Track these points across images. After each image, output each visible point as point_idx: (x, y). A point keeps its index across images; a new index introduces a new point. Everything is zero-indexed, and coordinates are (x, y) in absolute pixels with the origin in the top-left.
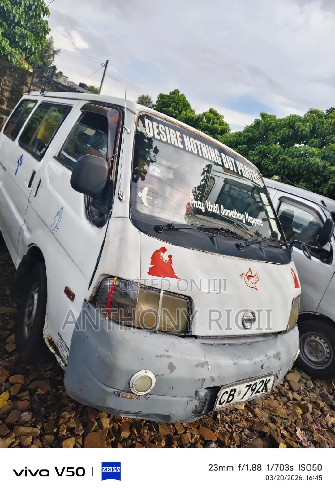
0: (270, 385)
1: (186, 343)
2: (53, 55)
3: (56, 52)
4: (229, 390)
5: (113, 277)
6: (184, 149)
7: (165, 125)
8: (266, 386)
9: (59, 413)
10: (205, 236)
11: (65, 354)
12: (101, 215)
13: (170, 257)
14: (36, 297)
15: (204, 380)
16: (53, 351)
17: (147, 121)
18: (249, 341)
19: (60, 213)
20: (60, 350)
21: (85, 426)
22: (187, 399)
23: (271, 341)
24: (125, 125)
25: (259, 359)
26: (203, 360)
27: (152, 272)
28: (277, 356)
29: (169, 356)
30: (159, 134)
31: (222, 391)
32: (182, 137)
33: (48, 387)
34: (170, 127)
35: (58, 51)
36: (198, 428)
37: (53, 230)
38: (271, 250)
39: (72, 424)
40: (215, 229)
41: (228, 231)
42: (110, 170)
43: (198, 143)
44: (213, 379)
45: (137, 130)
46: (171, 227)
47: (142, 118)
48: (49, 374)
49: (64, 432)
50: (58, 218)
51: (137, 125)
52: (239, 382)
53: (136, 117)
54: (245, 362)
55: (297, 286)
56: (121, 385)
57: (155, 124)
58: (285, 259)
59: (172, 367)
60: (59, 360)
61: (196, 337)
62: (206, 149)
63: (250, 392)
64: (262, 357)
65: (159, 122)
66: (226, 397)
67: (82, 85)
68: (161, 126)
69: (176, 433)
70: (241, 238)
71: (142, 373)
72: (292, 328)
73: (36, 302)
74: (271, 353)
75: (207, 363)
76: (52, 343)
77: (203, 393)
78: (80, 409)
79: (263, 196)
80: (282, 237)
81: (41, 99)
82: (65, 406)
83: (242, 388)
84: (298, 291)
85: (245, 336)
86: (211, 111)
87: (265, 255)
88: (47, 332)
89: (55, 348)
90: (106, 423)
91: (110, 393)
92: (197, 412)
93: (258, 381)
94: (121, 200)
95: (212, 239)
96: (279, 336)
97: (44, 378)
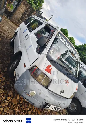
0: (59, 109)
1: (46, 90)
2: (41, 9)
3: (42, 8)
4: (50, 105)
5: (37, 67)
6: (65, 45)
7: (63, 37)
8: (58, 109)
9: (10, 90)
10: (61, 67)
11: (18, 78)
12: (40, 51)
13: (51, 68)
14: (16, 62)
15: (46, 100)
16: (15, 76)
17: (60, 34)
18: (59, 97)
19: (30, 46)
20: (17, 77)
21: (14, 96)
22: (40, 102)
23: (65, 99)
24: (54, 33)
25: (60, 102)
26: (48, 96)
27: (46, 70)
28: (64, 104)
29: (41, 91)
30: (61, 39)
31: (48, 105)
32: (66, 42)
33: (9, 83)
34: (64, 38)
35: (43, 8)
36: (37, 110)
37: (27, 49)
38: (75, 78)
39: (11, 94)
40: (64, 67)
41: (67, 69)
42: (47, 42)
43: (69, 45)
44: (48, 101)
45: (57, 36)
46: (54, 62)
47: (59, 33)
48: (11, 80)
49: (9, 95)
50: (29, 47)
51: (57, 34)
52: (53, 105)
53: (58, 32)
54: (56, 101)
55: (76, 90)
56: (27, 91)
57: (61, 36)
58: (77, 82)
59: (40, 93)
60: (15, 79)
61: (48, 90)
62: (70, 47)
63: (54, 108)
64: (61, 102)
65: (62, 36)
66: (48, 107)
67: (45, 18)
68: (62, 37)
69: (32, 108)
70: (69, 72)
71: (33, 91)
72: (71, 99)
73: (16, 63)
74: (63, 102)
75: (48, 97)
76: (15, 74)
77: (44, 103)
78: (14, 92)
79: (78, 64)
80: (78, 76)
81: (36, 18)
82: (11, 89)
83: (53, 107)
84: (76, 91)
85: (59, 95)
86: (72, 38)
87: (73, 79)
88: (15, 71)
89: (16, 76)
90: (18, 98)
91: (24, 92)
92: (40, 106)
93: (57, 107)
94: (46, 50)
95: (62, 69)
96: (67, 99)
97: (9, 81)
